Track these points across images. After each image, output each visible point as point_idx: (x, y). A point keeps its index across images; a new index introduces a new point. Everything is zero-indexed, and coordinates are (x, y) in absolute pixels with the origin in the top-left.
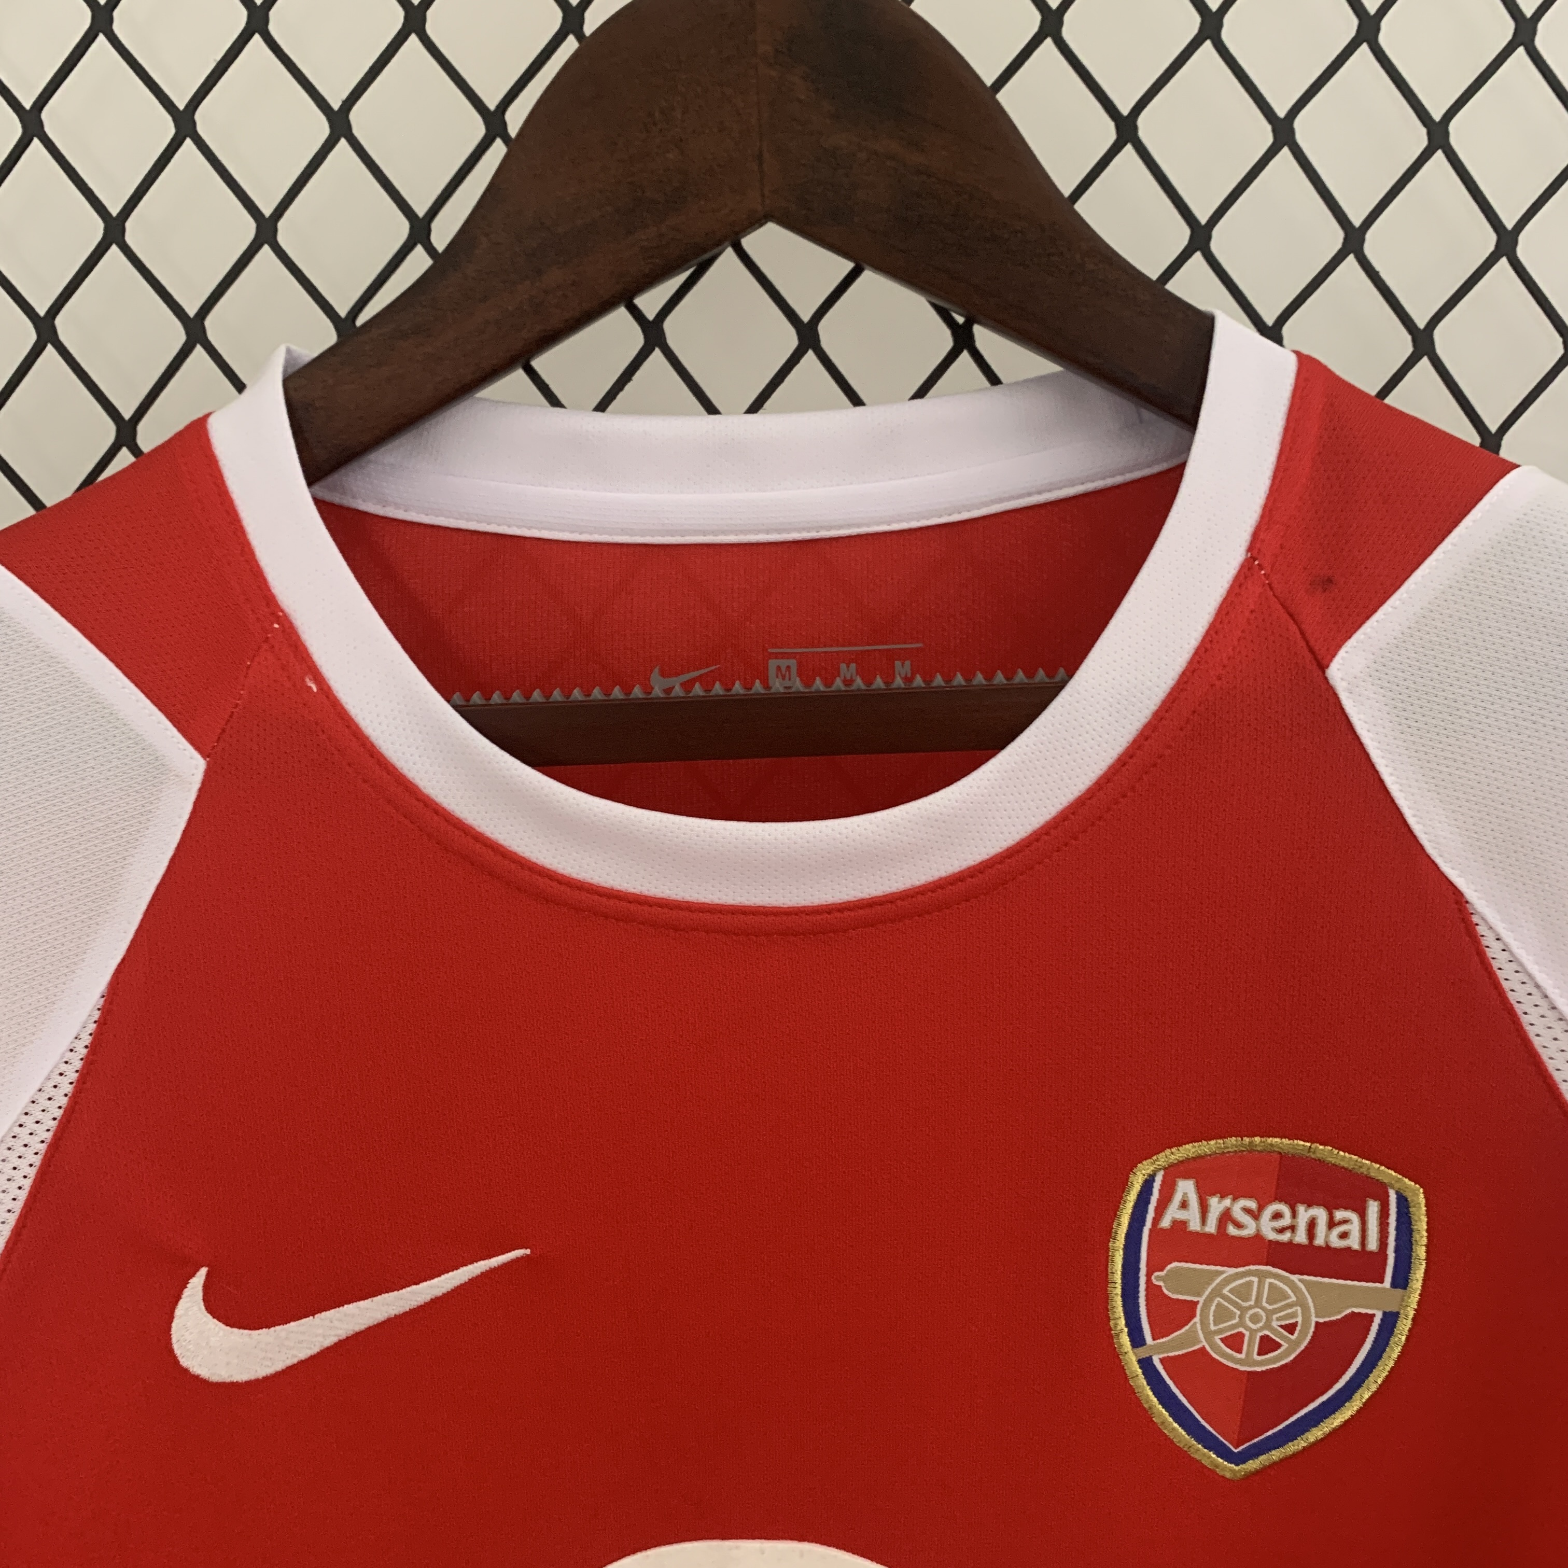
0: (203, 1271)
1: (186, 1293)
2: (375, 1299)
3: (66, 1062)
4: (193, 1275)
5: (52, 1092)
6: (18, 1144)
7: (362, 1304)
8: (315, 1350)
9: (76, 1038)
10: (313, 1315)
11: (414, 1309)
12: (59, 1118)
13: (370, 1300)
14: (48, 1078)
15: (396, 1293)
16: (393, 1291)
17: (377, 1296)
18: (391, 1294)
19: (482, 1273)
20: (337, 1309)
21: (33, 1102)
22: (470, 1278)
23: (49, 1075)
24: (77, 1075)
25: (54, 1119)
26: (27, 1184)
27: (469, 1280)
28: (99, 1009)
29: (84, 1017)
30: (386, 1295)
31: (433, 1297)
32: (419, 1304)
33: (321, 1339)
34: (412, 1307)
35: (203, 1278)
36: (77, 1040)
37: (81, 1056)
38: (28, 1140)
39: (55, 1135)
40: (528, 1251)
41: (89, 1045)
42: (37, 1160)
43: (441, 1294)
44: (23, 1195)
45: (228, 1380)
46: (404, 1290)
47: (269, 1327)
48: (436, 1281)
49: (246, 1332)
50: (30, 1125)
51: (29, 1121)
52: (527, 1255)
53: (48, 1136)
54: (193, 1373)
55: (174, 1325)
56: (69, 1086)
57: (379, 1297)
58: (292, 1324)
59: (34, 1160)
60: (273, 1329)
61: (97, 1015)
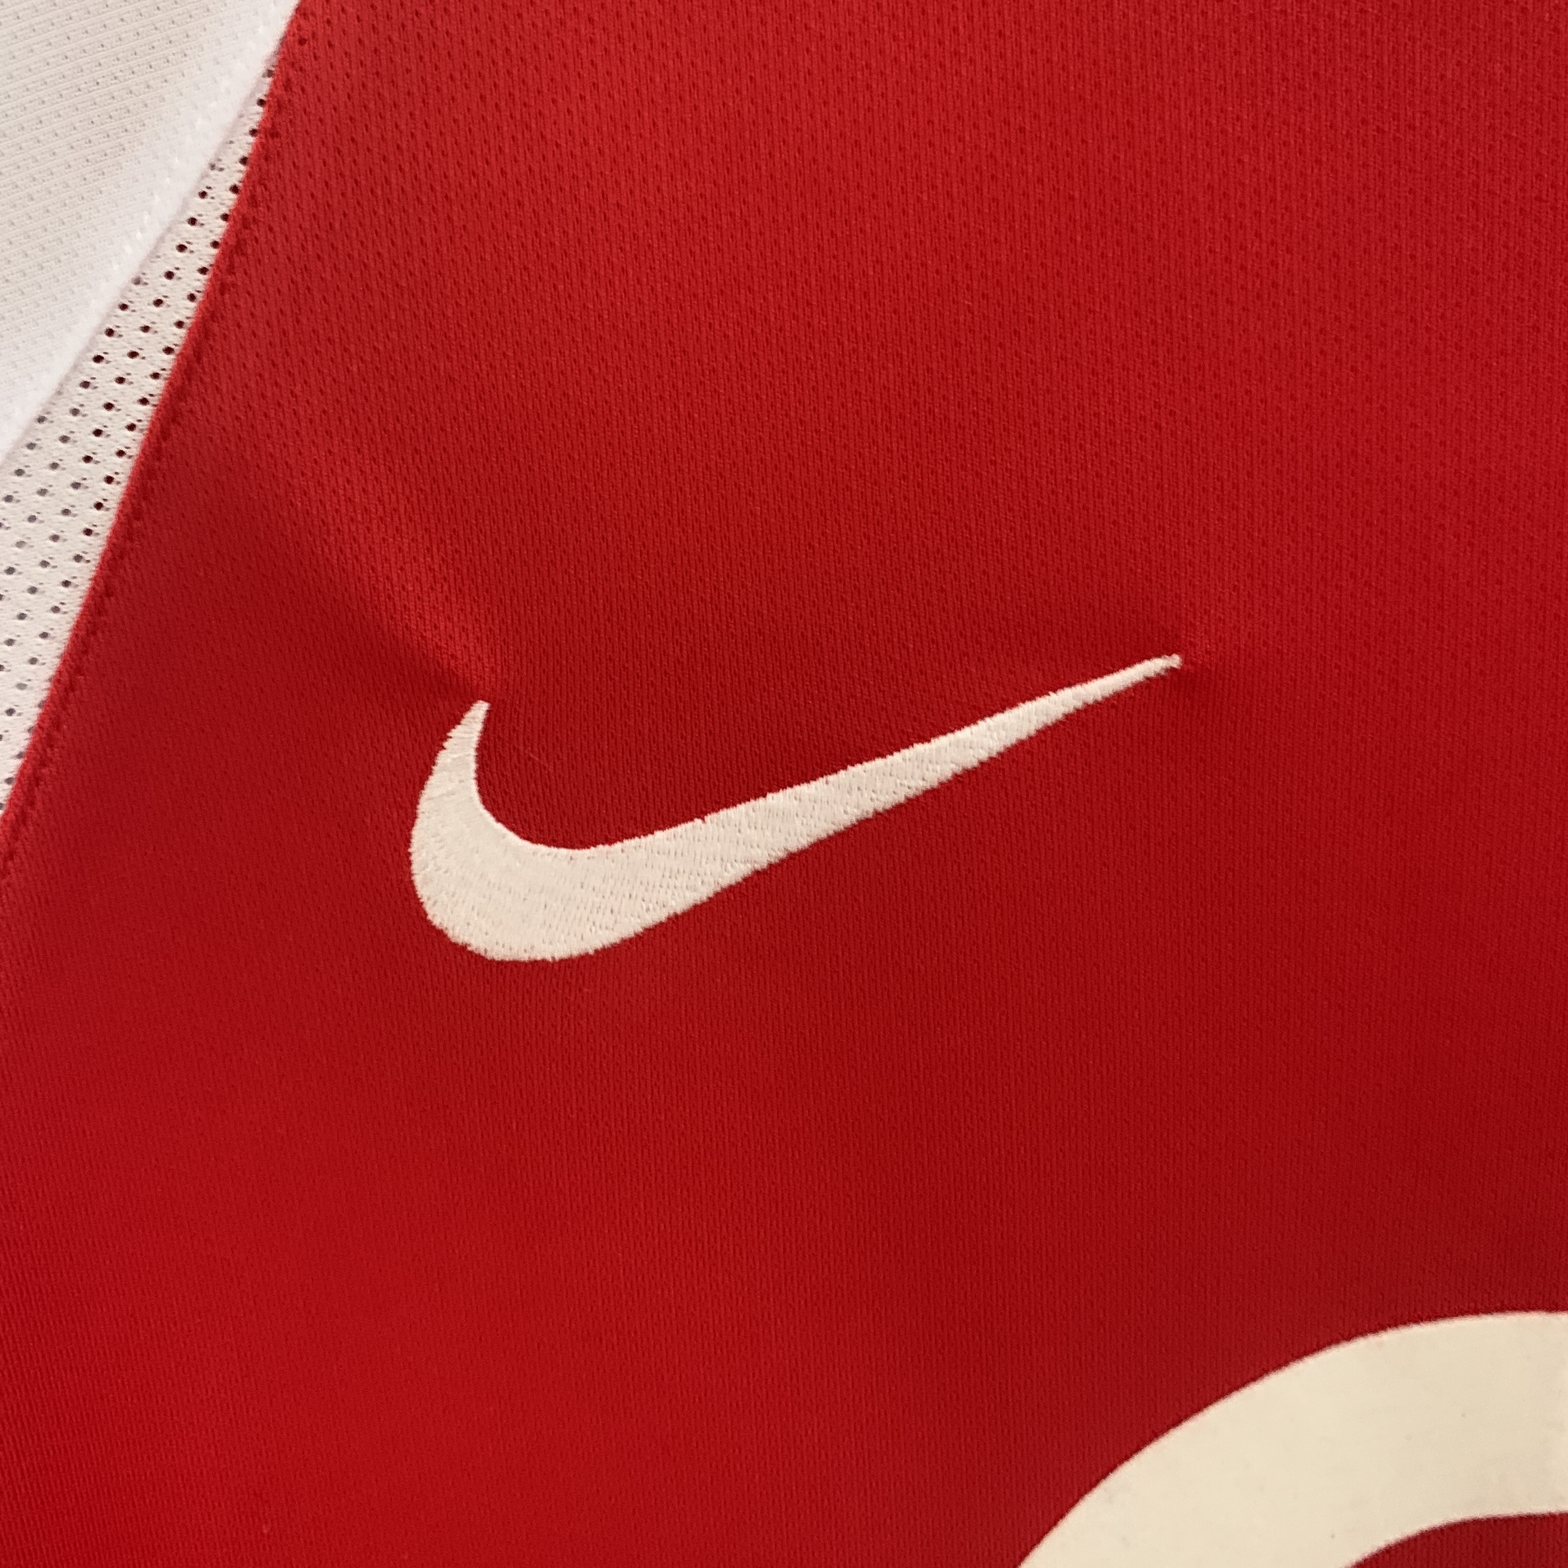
0: (479, 711)
1: (444, 758)
2: (832, 778)
3: (193, 221)
4: (456, 720)
5: (163, 287)
6: (93, 401)
7: (804, 790)
8: (703, 892)
9: (213, 167)
10: (701, 815)
11: (917, 798)
12: (177, 350)
13: (821, 781)
14: (154, 255)
15: (879, 762)
16: (870, 758)
17: (835, 771)
18: (868, 765)
19: (1068, 717)
20: (753, 802)
21: (124, 307)
22: (1040, 726)
23: (156, 248)
24: (215, 251)
25: (168, 350)
26: (114, 494)
27: (1038, 731)
28: (261, 103)
29: (230, 117)
30: (859, 768)
31: (958, 770)
32: (927, 785)
33: (717, 867)
34: (911, 793)
35: (478, 727)
36: (216, 172)
37: (224, 210)
38: (114, 392)
39: (171, 384)
40: (1175, 661)
41: (240, 185)
42: (133, 442)
43: (975, 763)
44: (105, 522)
45: (525, 957)
46: (897, 757)
47: (609, 841)
48: (966, 734)
49: (563, 851)
50: (119, 363)
51: (115, 350)
52: (1172, 670)
53: (156, 387)
54: (453, 940)
55: (418, 834)
56: (201, 277)
57: (842, 773)
58: (659, 834)
59: (127, 442)
60: (618, 846)
61: (256, 115)
